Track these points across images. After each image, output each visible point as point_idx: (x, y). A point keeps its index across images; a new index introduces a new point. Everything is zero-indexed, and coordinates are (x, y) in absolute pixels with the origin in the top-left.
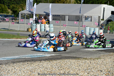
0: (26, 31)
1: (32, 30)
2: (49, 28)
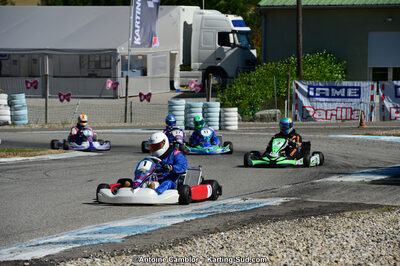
2: (9, 112)
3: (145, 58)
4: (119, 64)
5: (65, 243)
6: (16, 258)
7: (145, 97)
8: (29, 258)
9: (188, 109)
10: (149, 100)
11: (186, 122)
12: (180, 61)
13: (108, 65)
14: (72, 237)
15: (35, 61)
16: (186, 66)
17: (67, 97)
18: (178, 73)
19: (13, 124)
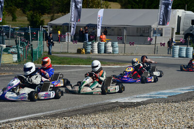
0: (76, 53)
1: (85, 52)
2: (111, 49)
3: (162, 29)
4: (152, 32)
5: (147, 97)
6: (131, 101)
7: (163, 44)
8: (135, 102)
9: (180, 50)
10: (164, 46)
11: (179, 54)
12: (175, 31)
13: (148, 32)
14: (148, 95)
15: (120, 29)
16: (178, 33)
17: (133, 44)
18: (174, 35)
19: (113, 53)
